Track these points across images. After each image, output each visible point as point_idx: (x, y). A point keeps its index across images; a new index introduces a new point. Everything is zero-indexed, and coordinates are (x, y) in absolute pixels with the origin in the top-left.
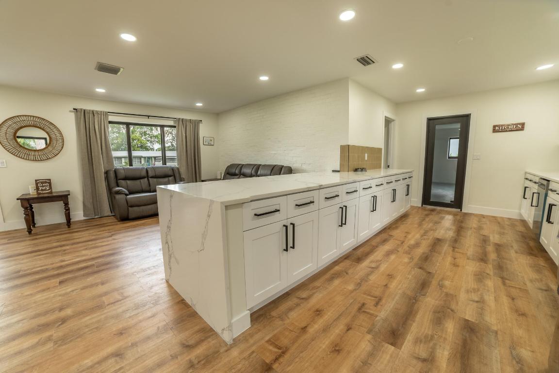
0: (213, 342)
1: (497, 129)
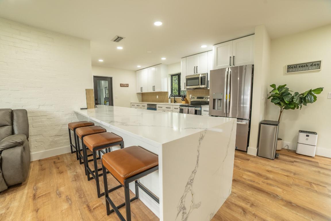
0: (233, 200)
1: (122, 85)
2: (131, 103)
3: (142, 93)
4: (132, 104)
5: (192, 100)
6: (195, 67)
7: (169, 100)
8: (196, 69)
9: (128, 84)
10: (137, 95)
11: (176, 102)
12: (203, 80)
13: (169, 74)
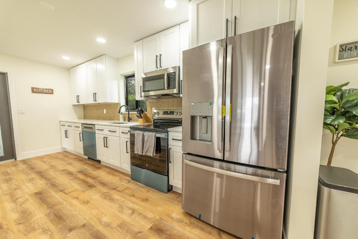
2: (60, 122)
4: (62, 123)
5: (156, 117)
6: (157, 56)
7: (121, 116)
8: (158, 59)
9: (52, 90)
10: (73, 109)
11: (131, 119)
12: (171, 79)
13: (121, 75)
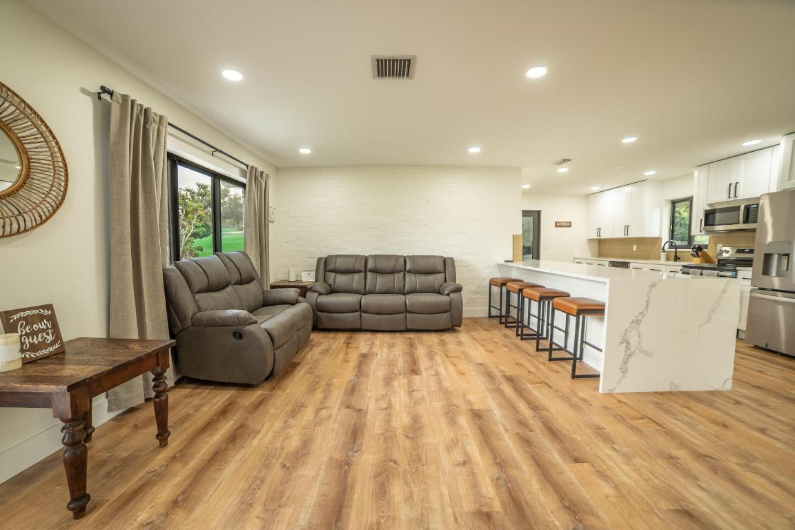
2: (575, 258)
3: (600, 240)
4: (577, 260)
6: (730, 184)
7: (663, 255)
8: (733, 187)
10: (589, 244)
13: (667, 200)
